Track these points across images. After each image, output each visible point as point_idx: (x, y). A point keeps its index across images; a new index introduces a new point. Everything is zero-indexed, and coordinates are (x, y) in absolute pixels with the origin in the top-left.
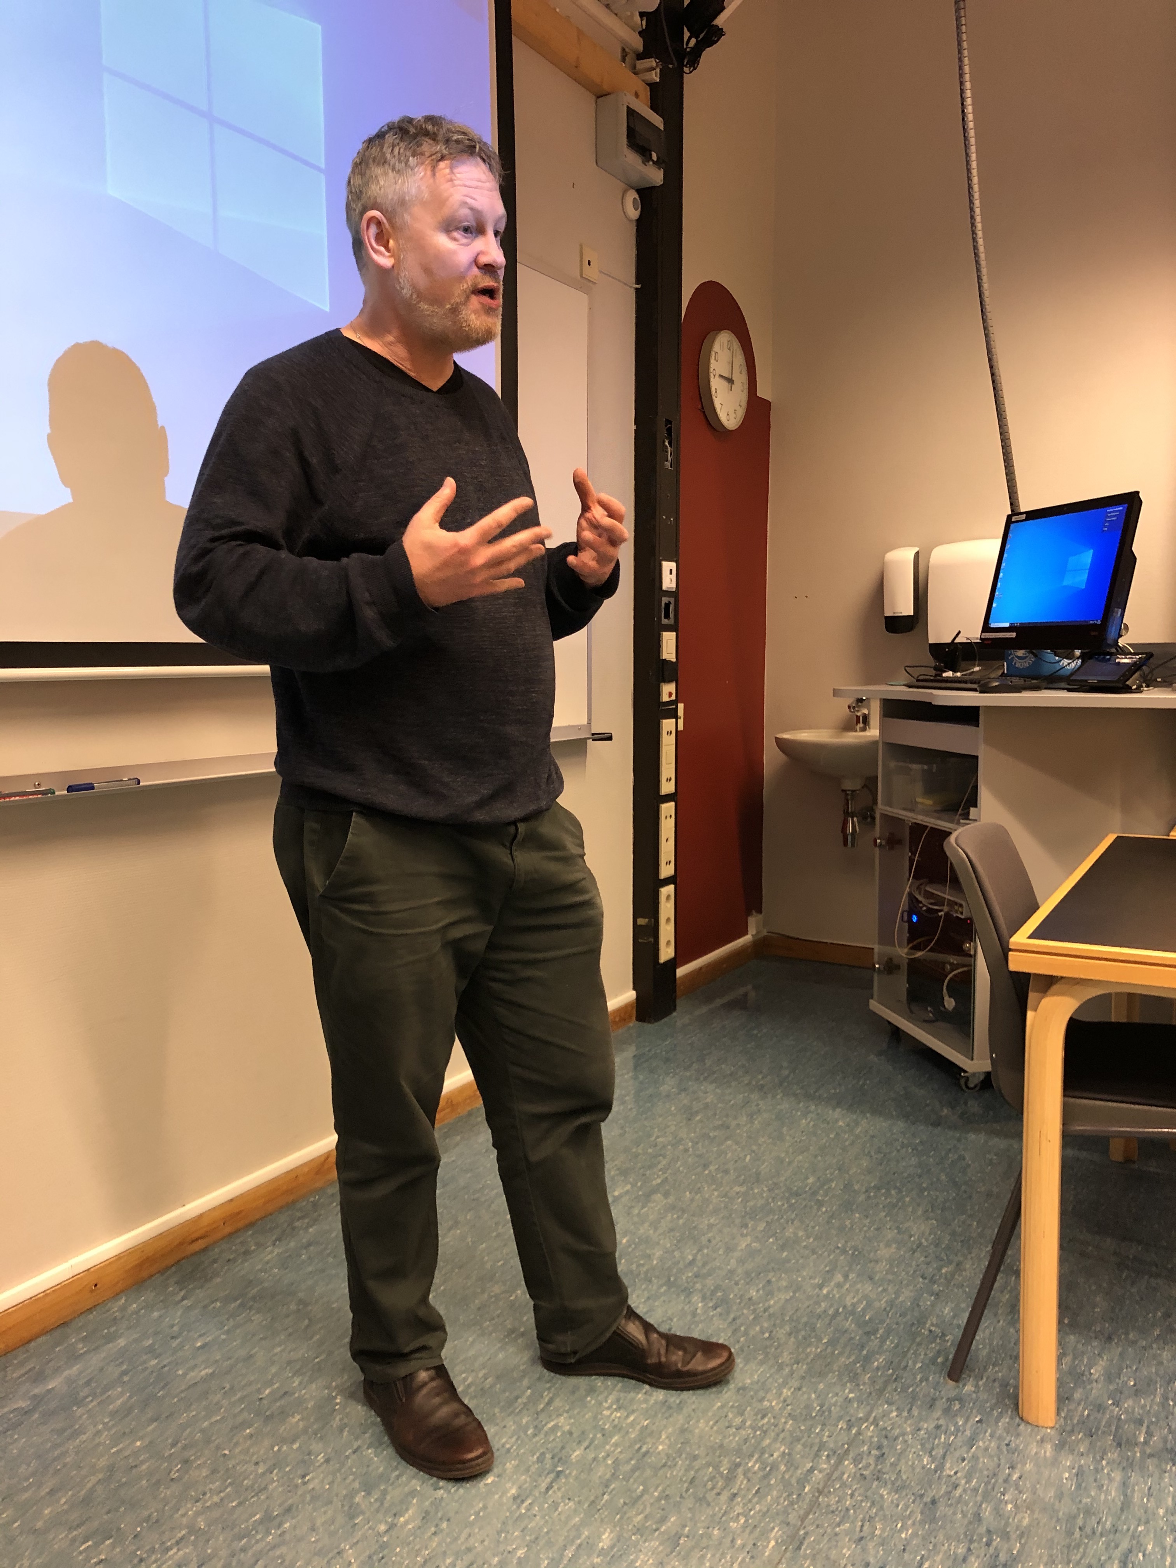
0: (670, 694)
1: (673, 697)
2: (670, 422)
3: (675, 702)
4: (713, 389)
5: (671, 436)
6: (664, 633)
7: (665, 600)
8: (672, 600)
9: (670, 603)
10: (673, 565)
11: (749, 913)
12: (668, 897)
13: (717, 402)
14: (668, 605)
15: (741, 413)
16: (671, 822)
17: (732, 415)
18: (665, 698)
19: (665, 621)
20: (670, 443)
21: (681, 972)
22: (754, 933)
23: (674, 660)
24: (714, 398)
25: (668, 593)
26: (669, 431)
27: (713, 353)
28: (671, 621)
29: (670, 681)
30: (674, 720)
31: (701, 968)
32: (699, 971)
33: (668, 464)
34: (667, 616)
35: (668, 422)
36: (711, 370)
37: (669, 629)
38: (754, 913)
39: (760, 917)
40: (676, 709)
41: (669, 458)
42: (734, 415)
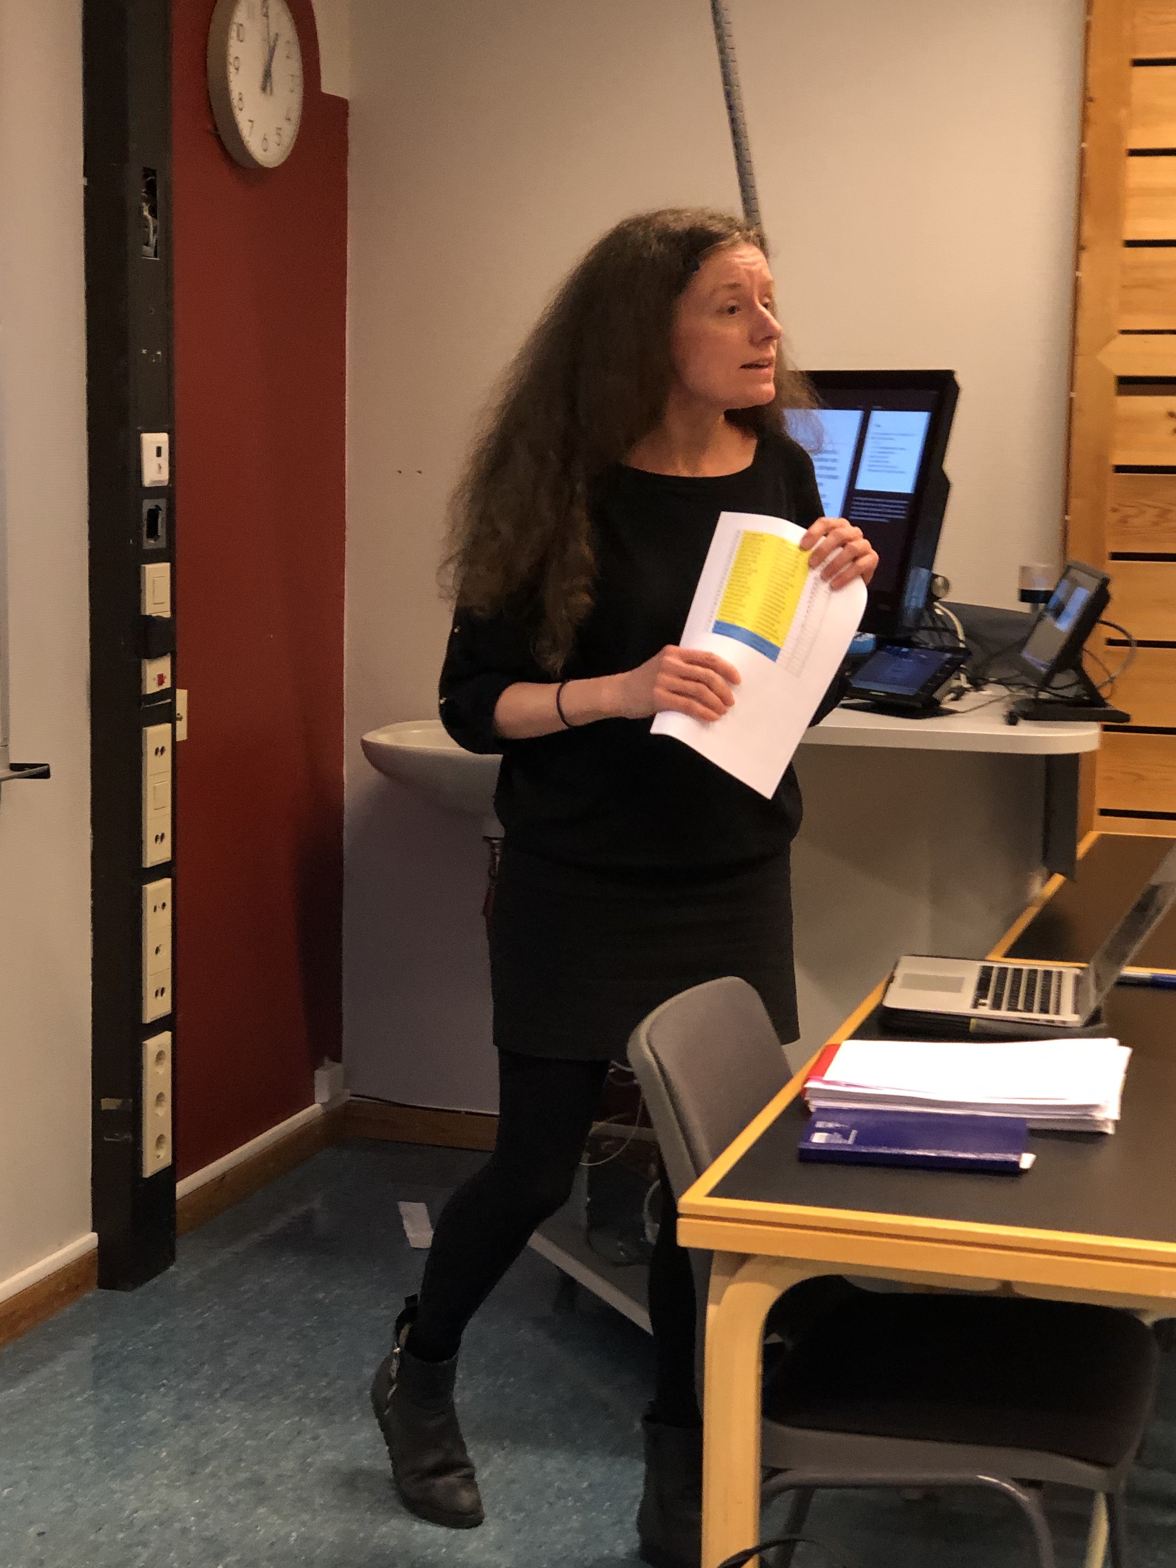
0: (161, 679)
1: (167, 684)
2: (154, 172)
3: (170, 693)
4: (235, 96)
5: (155, 195)
6: (148, 567)
7: (148, 505)
8: (162, 503)
9: (158, 508)
10: (162, 438)
11: (316, 1064)
12: (160, 1056)
13: (242, 119)
14: (153, 514)
15: (290, 131)
16: (166, 915)
17: (273, 139)
18: (151, 687)
19: (150, 544)
20: (153, 212)
21: (183, 1187)
22: (326, 1099)
23: (167, 615)
24: (237, 111)
25: (156, 491)
26: (151, 187)
27: (235, 27)
28: (161, 543)
29: (160, 655)
30: (169, 726)
31: (223, 1176)
32: (221, 1180)
33: (149, 250)
34: (153, 533)
35: (148, 172)
36: (231, 60)
37: (156, 557)
38: (327, 1061)
39: (339, 1067)
40: (172, 706)
41: (152, 240)
42: (276, 138)
